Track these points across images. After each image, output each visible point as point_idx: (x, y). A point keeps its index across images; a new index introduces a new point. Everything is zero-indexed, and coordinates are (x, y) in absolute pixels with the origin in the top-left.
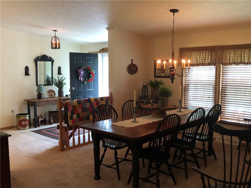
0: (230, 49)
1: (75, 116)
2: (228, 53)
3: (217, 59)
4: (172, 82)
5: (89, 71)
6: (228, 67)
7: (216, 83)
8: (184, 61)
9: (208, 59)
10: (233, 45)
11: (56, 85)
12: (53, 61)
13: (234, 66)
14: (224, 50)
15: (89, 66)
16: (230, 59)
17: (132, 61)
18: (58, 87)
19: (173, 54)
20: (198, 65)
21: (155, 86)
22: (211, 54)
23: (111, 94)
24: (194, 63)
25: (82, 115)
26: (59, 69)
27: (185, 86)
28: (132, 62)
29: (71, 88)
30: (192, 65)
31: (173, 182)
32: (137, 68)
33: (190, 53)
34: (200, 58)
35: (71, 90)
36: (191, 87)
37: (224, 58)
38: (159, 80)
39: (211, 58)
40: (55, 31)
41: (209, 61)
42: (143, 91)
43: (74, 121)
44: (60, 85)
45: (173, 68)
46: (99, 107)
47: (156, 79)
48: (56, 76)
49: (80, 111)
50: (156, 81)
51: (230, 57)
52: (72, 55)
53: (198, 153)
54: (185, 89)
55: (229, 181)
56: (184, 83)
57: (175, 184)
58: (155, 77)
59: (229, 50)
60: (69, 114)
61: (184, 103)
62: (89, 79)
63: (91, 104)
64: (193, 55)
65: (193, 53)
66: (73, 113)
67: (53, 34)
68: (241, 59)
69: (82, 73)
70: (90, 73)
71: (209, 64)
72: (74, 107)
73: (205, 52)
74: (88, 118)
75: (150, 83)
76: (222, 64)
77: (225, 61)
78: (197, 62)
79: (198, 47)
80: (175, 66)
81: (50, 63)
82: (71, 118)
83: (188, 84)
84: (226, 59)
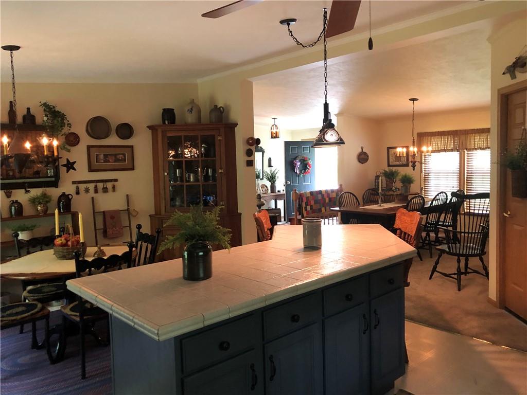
0: (475, 133)
1: (308, 208)
2: (473, 137)
3: (461, 145)
4: (414, 170)
5: (306, 162)
6: (473, 152)
7: (460, 171)
8: (424, 149)
9: (450, 145)
10: (478, 129)
11: (268, 179)
12: (263, 152)
13: (479, 151)
14: (468, 134)
15: (305, 156)
16: (475, 144)
17: (362, 148)
18: (270, 181)
19: (414, 142)
20: (439, 151)
21: (390, 176)
22: (454, 139)
23: (341, 186)
24: (434, 149)
25: (314, 207)
26: (270, 160)
27: (425, 175)
28: (362, 150)
29: (286, 183)
30: (433, 151)
31: (419, 259)
32: (368, 156)
33: (429, 138)
34: (441, 143)
35: (287, 185)
36: (432, 176)
37: (468, 143)
38: (394, 169)
39: (454, 142)
40: (275, 119)
41: (452, 146)
42: (375, 182)
43: (308, 213)
44: (272, 179)
45: (414, 155)
46: (330, 199)
47: (391, 168)
48: (267, 169)
49: (312, 202)
50: (391, 171)
51: (475, 142)
52: (288, 144)
53: (442, 240)
54: (426, 179)
55: (459, 231)
56: (424, 172)
57: (421, 260)
58: (389, 166)
59: (474, 135)
60: (304, 205)
61: (425, 193)
62: (305, 172)
63: (323, 196)
64: (433, 140)
65: (433, 138)
66: (307, 205)
67: (272, 122)
68: (488, 143)
69: (299, 164)
70: (306, 165)
71: (452, 150)
72: (307, 198)
73: (446, 137)
74: (320, 210)
75: (383, 173)
76: (466, 150)
77: (470, 146)
78: (438, 148)
79: (438, 132)
80: (416, 153)
81: (261, 154)
82: (306, 209)
83: (428, 173)
84: (470, 144)
